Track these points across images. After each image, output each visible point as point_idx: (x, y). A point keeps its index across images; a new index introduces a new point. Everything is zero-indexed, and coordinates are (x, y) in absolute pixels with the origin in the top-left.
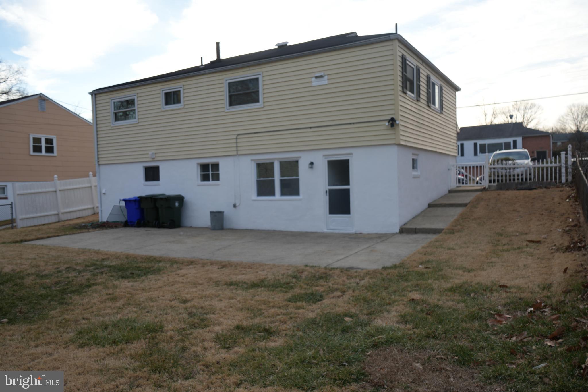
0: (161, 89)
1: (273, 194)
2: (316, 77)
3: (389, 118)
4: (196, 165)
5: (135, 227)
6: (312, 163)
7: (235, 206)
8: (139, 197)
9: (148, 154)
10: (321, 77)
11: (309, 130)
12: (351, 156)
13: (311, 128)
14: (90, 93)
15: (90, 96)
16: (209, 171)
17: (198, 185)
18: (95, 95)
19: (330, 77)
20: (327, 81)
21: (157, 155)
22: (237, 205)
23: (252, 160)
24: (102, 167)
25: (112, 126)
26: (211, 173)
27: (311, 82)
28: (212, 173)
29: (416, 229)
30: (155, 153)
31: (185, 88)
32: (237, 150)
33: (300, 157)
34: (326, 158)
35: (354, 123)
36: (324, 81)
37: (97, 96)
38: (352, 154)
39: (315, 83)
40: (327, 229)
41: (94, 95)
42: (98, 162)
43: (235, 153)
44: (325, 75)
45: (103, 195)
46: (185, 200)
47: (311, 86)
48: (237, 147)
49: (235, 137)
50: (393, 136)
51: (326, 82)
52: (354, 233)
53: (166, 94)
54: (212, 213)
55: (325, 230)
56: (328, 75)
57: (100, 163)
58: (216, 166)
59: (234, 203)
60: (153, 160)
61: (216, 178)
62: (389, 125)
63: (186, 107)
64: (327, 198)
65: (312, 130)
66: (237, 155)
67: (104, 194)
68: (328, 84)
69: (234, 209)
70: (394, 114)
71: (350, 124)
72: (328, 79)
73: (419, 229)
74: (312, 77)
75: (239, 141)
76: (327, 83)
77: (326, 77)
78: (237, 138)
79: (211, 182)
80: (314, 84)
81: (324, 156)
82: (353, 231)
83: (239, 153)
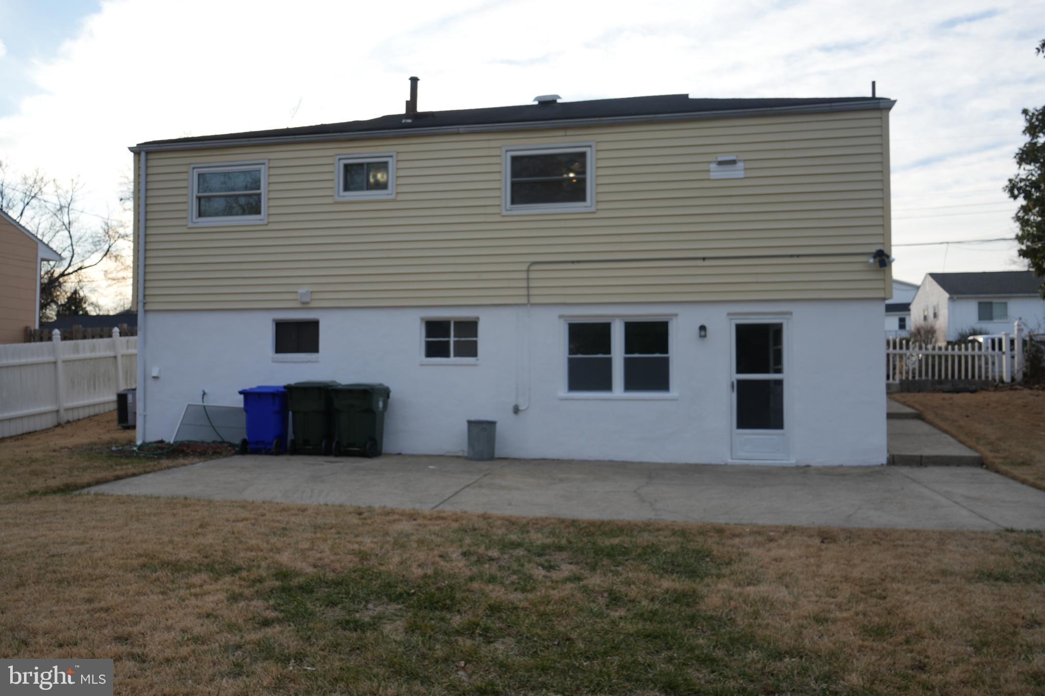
0: (337, 155)
1: (606, 385)
2: (721, 163)
3: (874, 249)
4: (419, 321)
5: (272, 454)
6: (703, 328)
7: (516, 410)
8: (285, 387)
9: (296, 292)
10: (733, 162)
11: (700, 263)
12: (788, 316)
13: (704, 259)
14: (131, 149)
15: (131, 155)
16: (449, 336)
17: (422, 365)
18: (147, 153)
19: (750, 165)
20: (742, 172)
21: (315, 296)
22: (521, 408)
23: (561, 317)
24: (151, 318)
25: (191, 225)
26: (452, 339)
27: (709, 171)
28: (456, 339)
29: (921, 457)
30: (312, 292)
31: (399, 158)
32: (528, 295)
33: (676, 315)
34: (731, 319)
35: (798, 256)
36: (738, 172)
37: (151, 156)
38: (791, 313)
39: (717, 173)
40: (732, 459)
41: (143, 155)
42: (145, 304)
43: (524, 300)
44: (740, 161)
45: (150, 382)
46: (391, 395)
47: (709, 179)
48: (528, 288)
49: (525, 267)
50: (880, 285)
51: (741, 174)
52: (794, 465)
53: (346, 167)
54: (470, 423)
55: (730, 461)
56: (745, 160)
57: (149, 307)
58: (469, 327)
59: (514, 404)
60: (305, 306)
61: (469, 350)
62: (874, 262)
63: (400, 197)
64: (734, 396)
65: (707, 263)
66: (529, 304)
67: (155, 378)
68: (745, 178)
69: (512, 416)
70: (883, 244)
71: (792, 256)
72: (745, 169)
73: (928, 457)
74: (710, 162)
75: (532, 275)
76: (742, 176)
77: (740, 165)
78: (528, 271)
79: (452, 359)
80: (713, 175)
81: (729, 314)
82: (792, 461)
83: (533, 300)
